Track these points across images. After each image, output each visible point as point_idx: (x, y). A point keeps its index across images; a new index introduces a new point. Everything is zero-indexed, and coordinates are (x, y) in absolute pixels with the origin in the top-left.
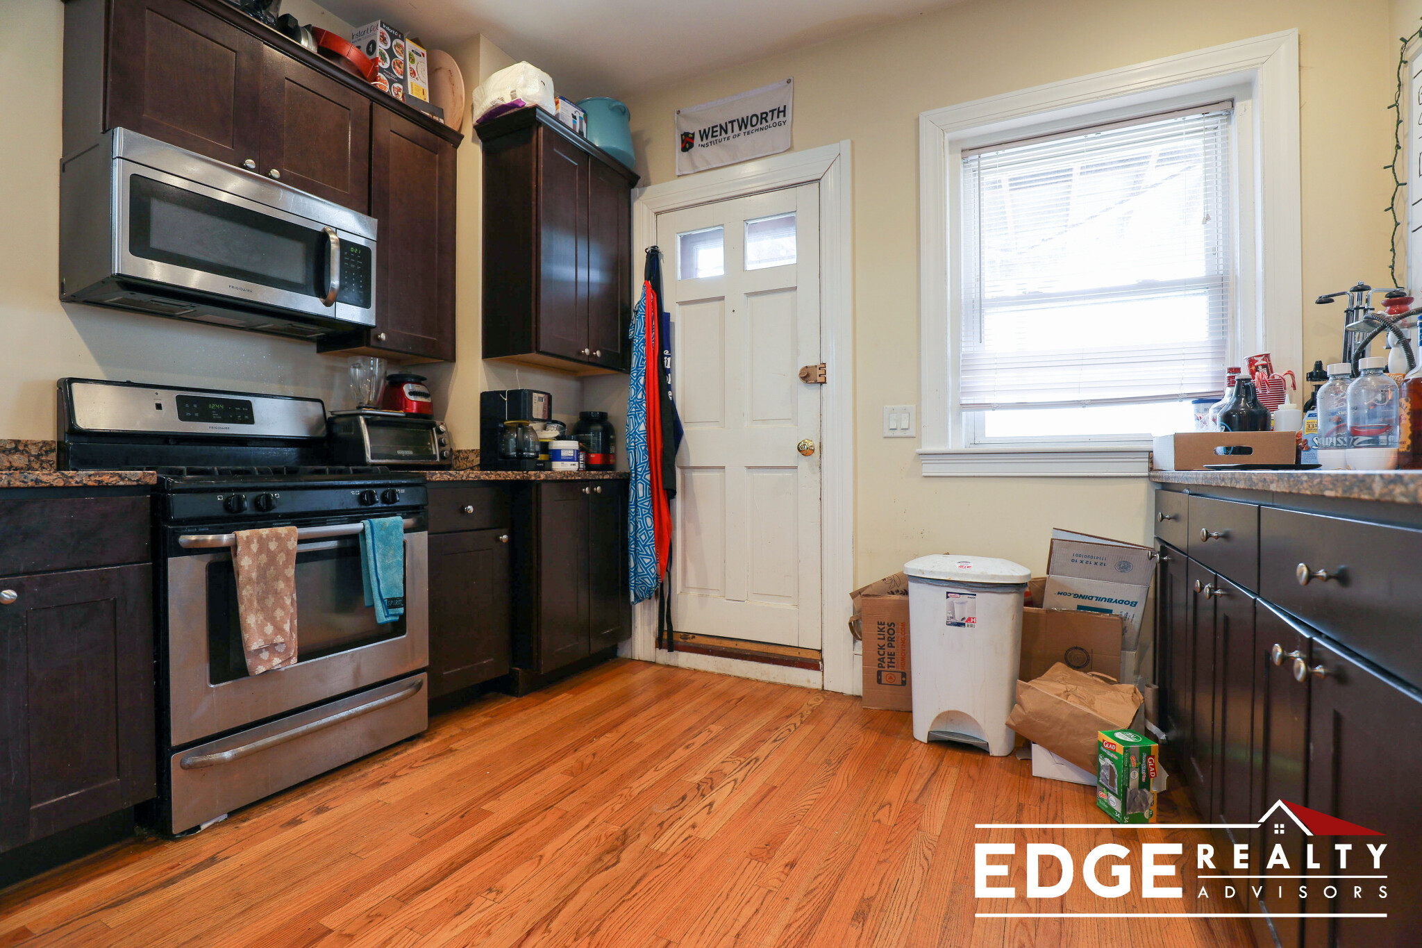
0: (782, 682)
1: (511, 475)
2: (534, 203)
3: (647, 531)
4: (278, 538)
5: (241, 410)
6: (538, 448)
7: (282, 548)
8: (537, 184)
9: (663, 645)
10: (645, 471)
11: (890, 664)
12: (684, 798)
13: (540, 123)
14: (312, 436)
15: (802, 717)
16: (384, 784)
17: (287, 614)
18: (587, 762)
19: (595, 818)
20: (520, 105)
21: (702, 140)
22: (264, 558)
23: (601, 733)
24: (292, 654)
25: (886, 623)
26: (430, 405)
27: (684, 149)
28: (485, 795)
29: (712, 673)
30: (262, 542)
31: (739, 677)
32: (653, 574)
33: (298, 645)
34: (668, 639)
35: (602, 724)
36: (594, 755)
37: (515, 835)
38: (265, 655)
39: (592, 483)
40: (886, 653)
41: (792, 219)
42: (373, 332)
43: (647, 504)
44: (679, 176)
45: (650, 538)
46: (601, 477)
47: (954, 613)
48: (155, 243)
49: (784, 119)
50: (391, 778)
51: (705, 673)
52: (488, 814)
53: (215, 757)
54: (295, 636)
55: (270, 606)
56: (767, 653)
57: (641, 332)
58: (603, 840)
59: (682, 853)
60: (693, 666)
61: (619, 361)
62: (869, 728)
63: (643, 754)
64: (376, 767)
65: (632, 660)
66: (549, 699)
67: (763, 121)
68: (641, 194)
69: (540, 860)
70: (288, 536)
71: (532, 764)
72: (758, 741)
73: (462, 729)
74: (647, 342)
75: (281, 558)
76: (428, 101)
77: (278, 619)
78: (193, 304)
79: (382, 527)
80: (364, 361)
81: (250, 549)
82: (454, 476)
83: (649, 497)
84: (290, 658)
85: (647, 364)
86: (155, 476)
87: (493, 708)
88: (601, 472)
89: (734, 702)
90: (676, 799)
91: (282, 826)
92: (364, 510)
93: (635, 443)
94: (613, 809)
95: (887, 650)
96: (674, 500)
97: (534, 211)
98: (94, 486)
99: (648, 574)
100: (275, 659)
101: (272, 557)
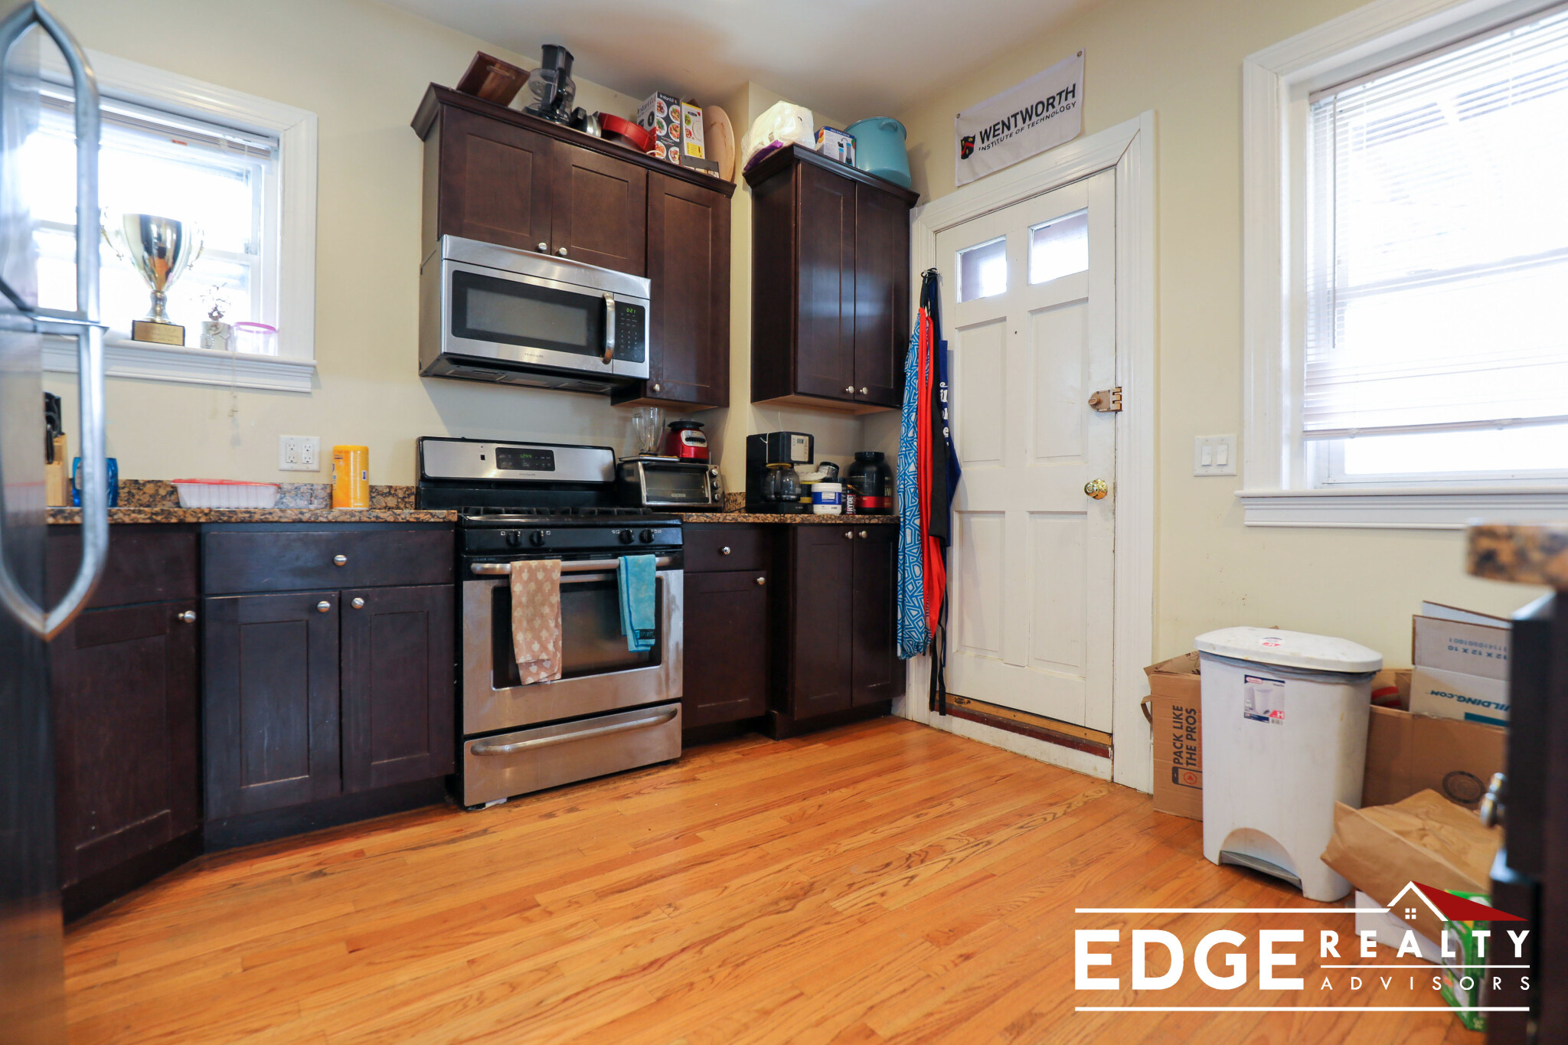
0: (1064, 765)
1: (770, 518)
2: (793, 243)
3: (915, 581)
4: (545, 569)
5: (545, 459)
6: (798, 490)
7: (548, 578)
8: (796, 224)
9: (936, 708)
10: (914, 516)
11: (1190, 761)
12: (887, 865)
13: (798, 160)
14: (606, 480)
15: (1068, 807)
16: (628, 797)
17: (551, 635)
18: (810, 812)
19: (790, 865)
20: (778, 146)
21: (983, 142)
22: (532, 586)
23: (837, 787)
24: (556, 670)
25: (1184, 709)
26: (706, 450)
27: (965, 156)
28: (705, 823)
29: (987, 745)
30: (532, 572)
31: (1015, 753)
32: (920, 628)
33: (563, 664)
34: (940, 700)
35: (843, 779)
36: (820, 806)
37: (712, 864)
38: (534, 669)
39: (856, 527)
40: (1184, 746)
41: (1084, 217)
42: (649, 384)
43: (915, 551)
44: (958, 187)
45: (917, 588)
46: (867, 521)
47: (1253, 703)
48: (471, 324)
49: (1073, 100)
50: (636, 794)
51: (980, 743)
52: (699, 840)
53: (499, 748)
54: (559, 655)
55: (537, 627)
56: (1049, 730)
57: (914, 364)
58: (788, 886)
59: (858, 917)
60: (967, 734)
61: (891, 397)
62: (1149, 834)
63: (868, 814)
64: (628, 782)
65: (906, 719)
66: (804, 746)
67: (1050, 107)
68: (920, 213)
69: (724, 891)
70: (553, 569)
71: (758, 804)
72: (1002, 823)
73: (713, 761)
74: (919, 375)
75: (547, 587)
76: (703, 157)
77: (544, 639)
78: (503, 371)
79: (636, 564)
80: (645, 410)
81: (522, 578)
82: (710, 518)
83: (919, 544)
84: (555, 674)
85: (919, 399)
86: (456, 515)
87: (747, 748)
88: (867, 516)
89: (995, 778)
90: (879, 865)
91: (540, 816)
92: (625, 547)
93: (904, 485)
94: (811, 861)
95: (1186, 742)
96: (950, 548)
97: (793, 250)
98: (413, 522)
99: (915, 627)
100: (542, 673)
101: (540, 586)
